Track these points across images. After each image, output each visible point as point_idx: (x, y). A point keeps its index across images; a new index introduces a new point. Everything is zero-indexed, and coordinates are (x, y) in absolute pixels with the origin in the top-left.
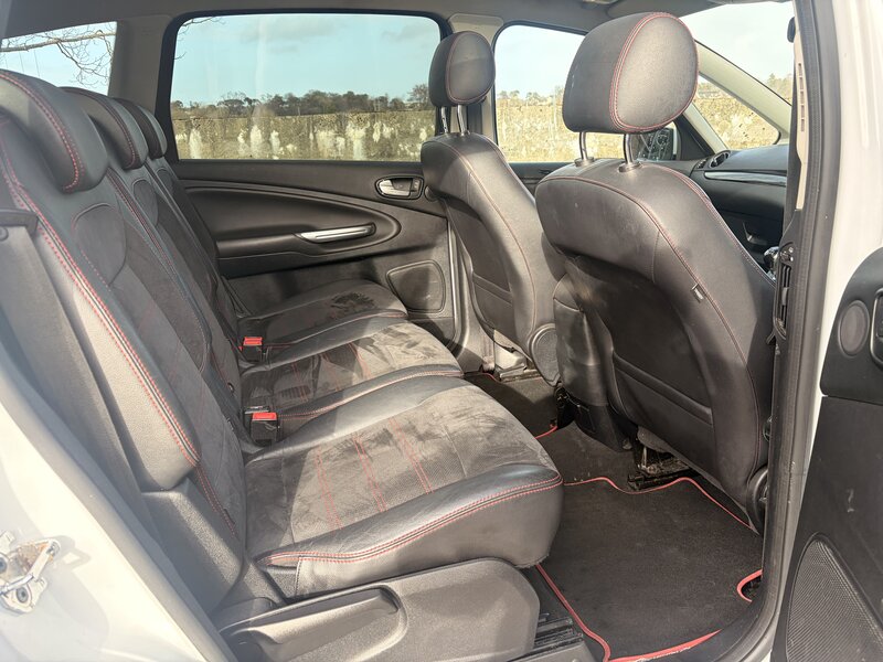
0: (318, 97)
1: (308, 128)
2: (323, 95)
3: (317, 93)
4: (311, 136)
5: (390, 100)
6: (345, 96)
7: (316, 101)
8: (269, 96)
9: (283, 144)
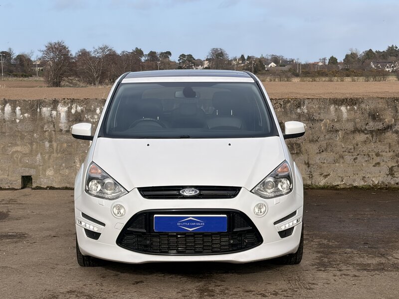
1: (37, 106)
4: (38, 110)
9: (22, 113)
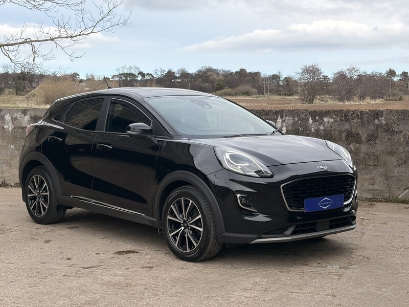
0: (209, 73)
2: (215, 71)
3: (209, 70)
5: (282, 78)
6: (237, 73)
7: (208, 77)
8: (162, 71)
